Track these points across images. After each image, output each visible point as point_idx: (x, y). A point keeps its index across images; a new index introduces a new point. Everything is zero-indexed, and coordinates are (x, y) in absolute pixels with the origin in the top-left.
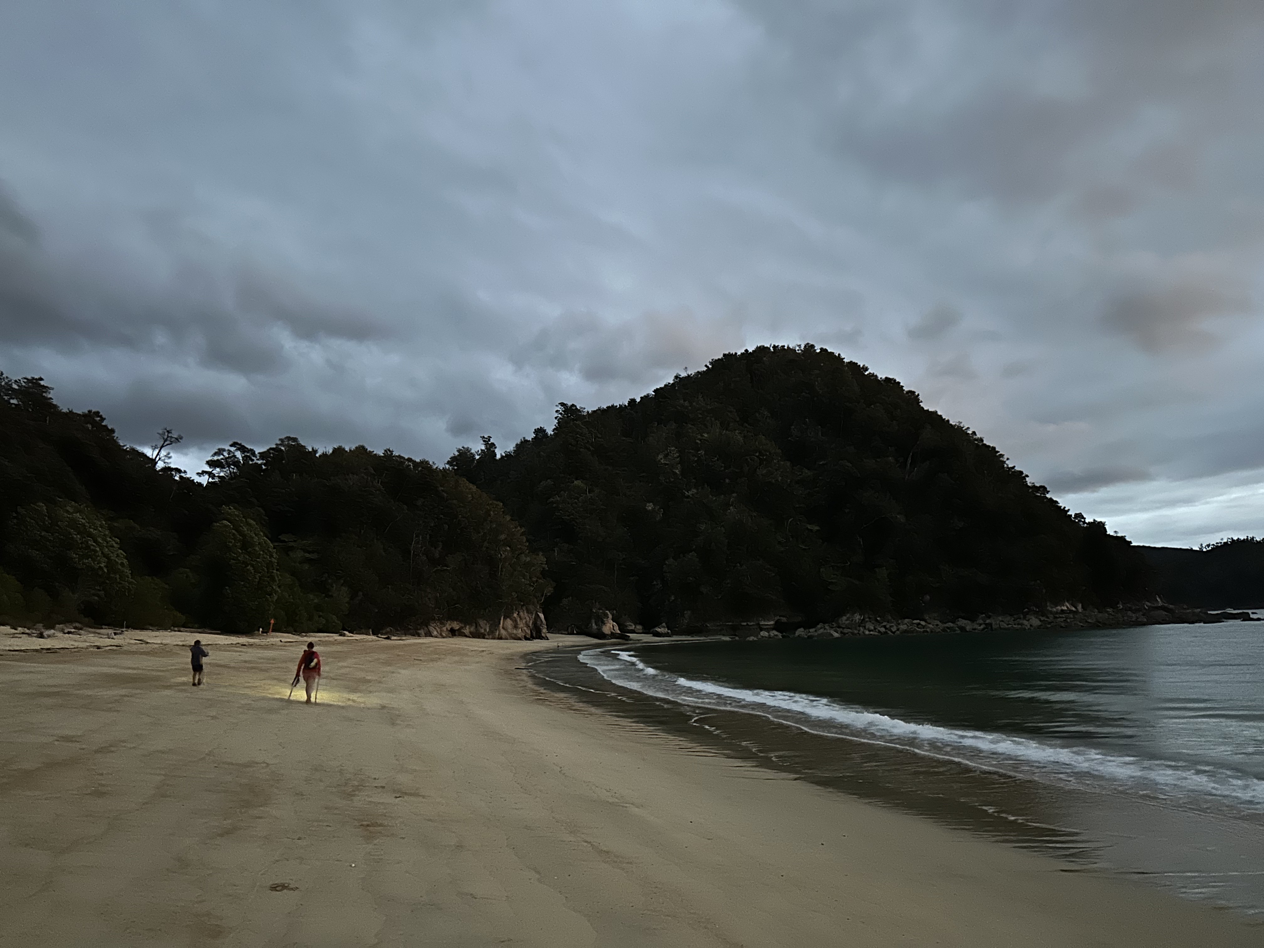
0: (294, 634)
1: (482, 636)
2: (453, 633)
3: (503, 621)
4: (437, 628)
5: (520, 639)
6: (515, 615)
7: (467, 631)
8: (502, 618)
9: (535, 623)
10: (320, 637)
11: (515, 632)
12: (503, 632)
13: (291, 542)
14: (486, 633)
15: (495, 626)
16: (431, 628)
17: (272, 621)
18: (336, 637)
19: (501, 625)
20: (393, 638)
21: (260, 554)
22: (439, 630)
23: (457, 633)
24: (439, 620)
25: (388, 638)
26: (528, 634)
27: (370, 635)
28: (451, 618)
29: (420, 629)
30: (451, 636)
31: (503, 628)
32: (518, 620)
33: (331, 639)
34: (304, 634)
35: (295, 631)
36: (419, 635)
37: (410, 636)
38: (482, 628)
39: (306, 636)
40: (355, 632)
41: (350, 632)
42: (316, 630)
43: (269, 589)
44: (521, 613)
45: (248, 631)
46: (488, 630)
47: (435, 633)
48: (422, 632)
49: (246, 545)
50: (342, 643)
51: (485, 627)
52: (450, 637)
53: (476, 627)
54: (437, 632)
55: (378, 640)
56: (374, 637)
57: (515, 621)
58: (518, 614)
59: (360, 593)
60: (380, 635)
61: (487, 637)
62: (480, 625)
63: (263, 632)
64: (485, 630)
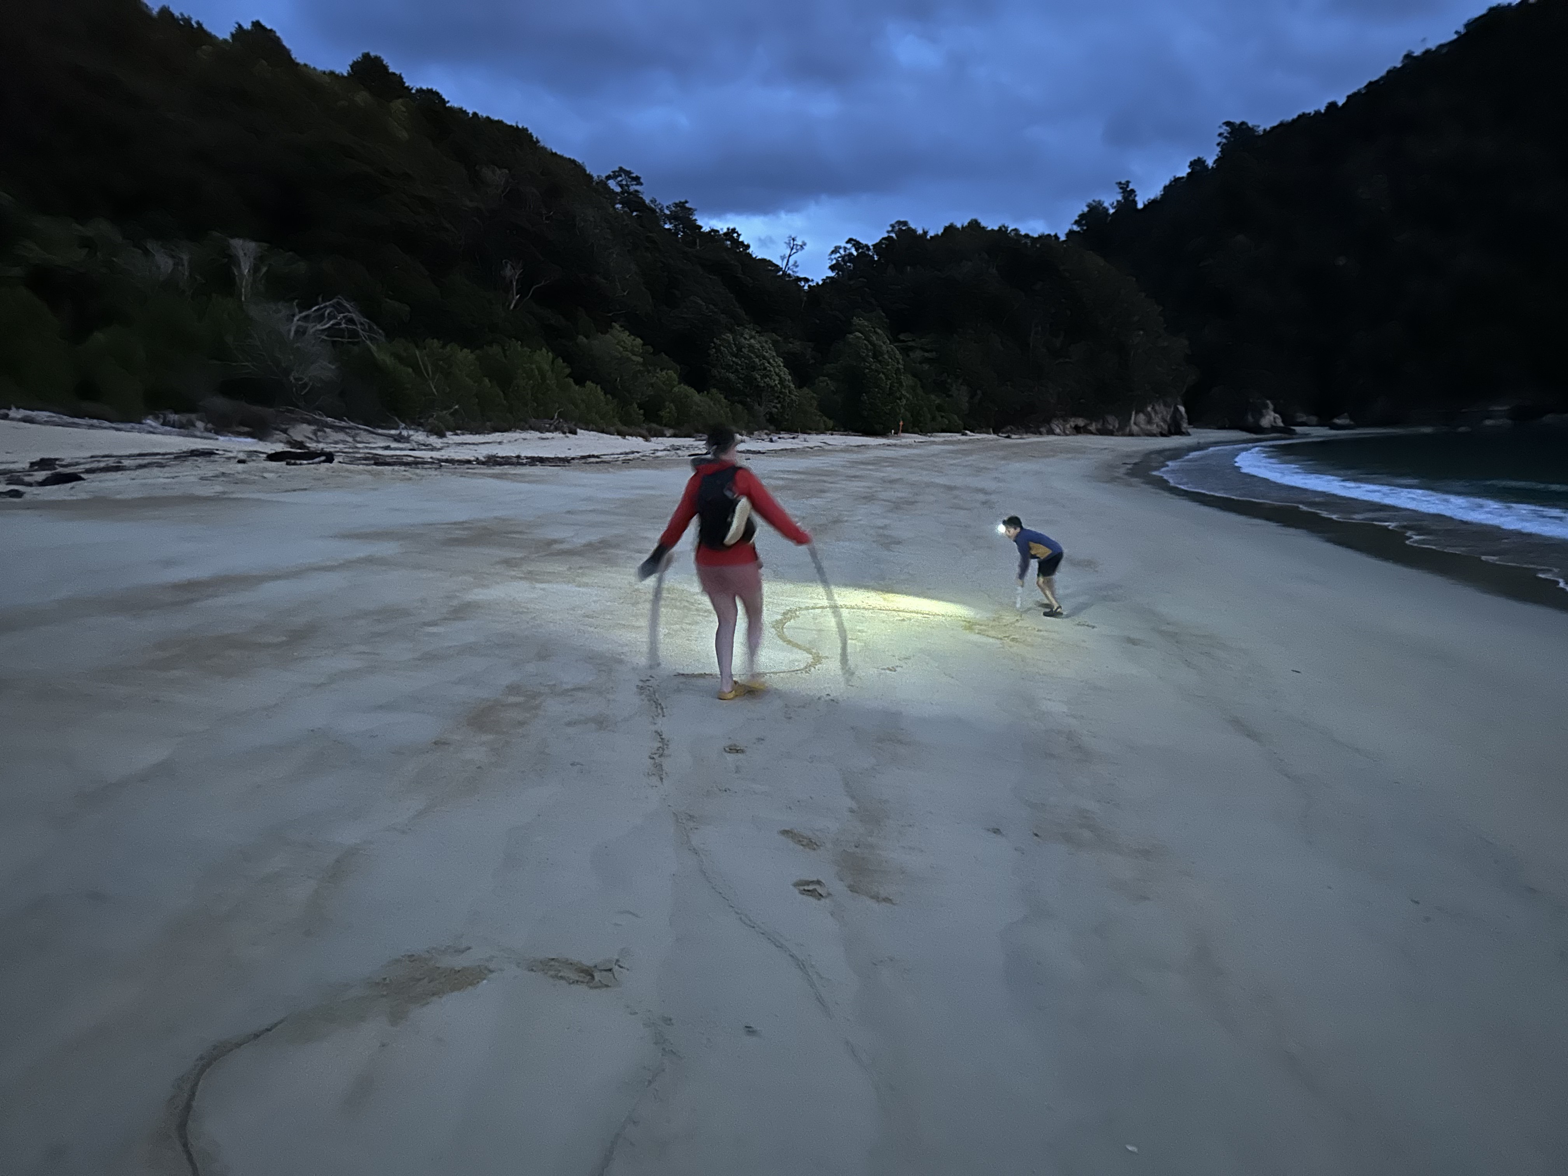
0: (921, 435)
1: (1111, 433)
2: (1078, 430)
3: (1135, 417)
4: (1060, 426)
5: (1154, 435)
6: (1149, 409)
7: (1093, 427)
8: (1134, 413)
9: (1173, 418)
10: (944, 437)
11: (1149, 427)
12: (1135, 429)
13: (910, 341)
14: (1115, 430)
15: (1125, 421)
16: (1054, 426)
17: (901, 423)
18: (958, 436)
19: (1132, 421)
20: (1013, 436)
21: (889, 362)
22: (1062, 428)
23: (1082, 430)
24: (1062, 417)
25: (1008, 437)
26: (1165, 430)
27: (990, 434)
28: (1076, 415)
29: (1041, 427)
30: (1075, 433)
31: (1135, 424)
32: (1153, 415)
33: (955, 439)
34: (929, 434)
35: (921, 432)
36: (1041, 433)
37: (1031, 435)
38: (1110, 424)
39: (931, 436)
40: (976, 431)
41: (971, 431)
42: (940, 430)
43: (898, 395)
44: (1157, 408)
45: (883, 434)
46: (1117, 426)
47: (1058, 431)
48: (1043, 430)
49: (877, 354)
50: (964, 442)
51: (1113, 422)
52: (1074, 435)
53: (1103, 424)
54: (1060, 429)
55: (999, 439)
56: (995, 436)
57: (1148, 415)
58: (1152, 408)
59: (979, 392)
60: (1000, 434)
61: (1116, 433)
62: (1108, 421)
63: (894, 433)
64: (1114, 427)
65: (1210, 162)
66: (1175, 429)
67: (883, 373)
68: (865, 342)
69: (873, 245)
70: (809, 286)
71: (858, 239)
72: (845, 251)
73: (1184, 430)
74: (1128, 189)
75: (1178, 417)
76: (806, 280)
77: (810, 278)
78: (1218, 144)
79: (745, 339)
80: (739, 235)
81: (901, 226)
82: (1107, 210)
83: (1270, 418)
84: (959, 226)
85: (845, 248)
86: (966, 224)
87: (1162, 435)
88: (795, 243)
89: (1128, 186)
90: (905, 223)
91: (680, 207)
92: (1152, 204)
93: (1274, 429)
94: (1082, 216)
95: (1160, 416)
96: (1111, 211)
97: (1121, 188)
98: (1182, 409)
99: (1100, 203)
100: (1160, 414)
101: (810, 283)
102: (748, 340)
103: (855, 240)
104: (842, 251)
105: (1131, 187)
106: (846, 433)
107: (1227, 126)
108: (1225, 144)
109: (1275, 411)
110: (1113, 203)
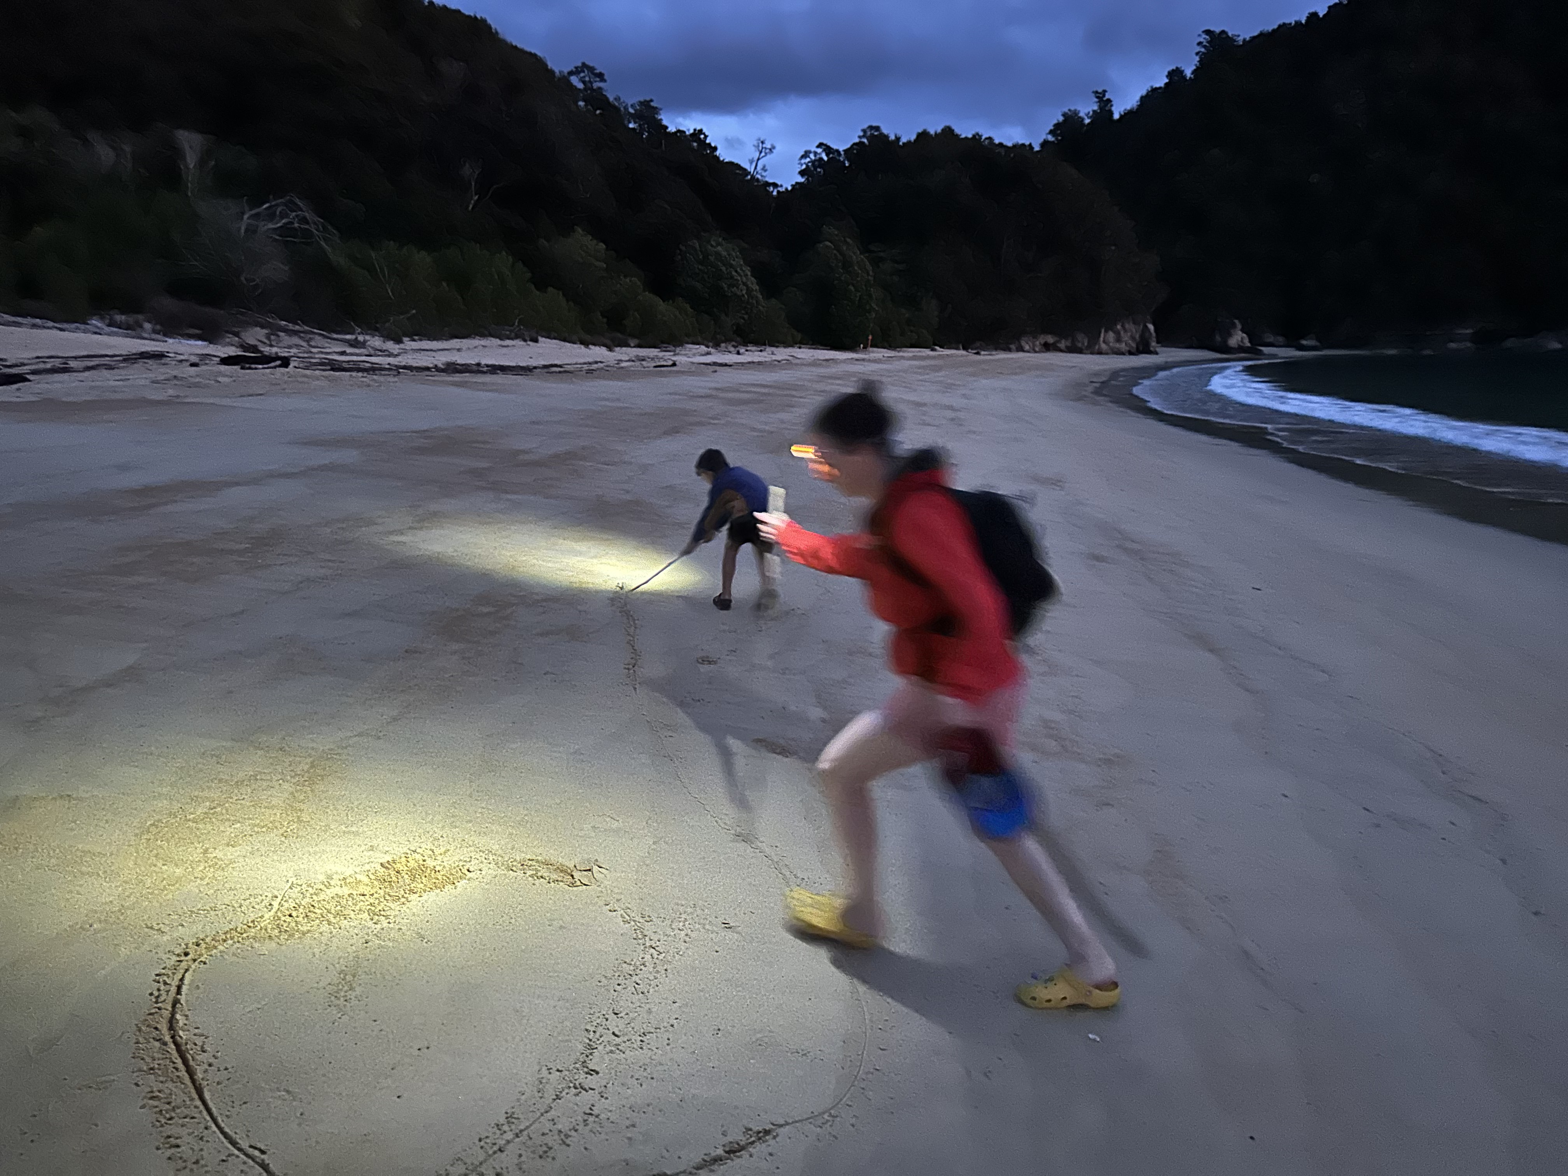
0: (889, 350)
1: (1080, 351)
2: (1047, 347)
3: (1105, 335)
4: (1030, 343)
5: (1123, 354)
6: (1119, 327)
7: (1062, 345)
8: (1103, 331)
9: (1142, 336)
10: (913, 352)
11: (1117, 345)
12: (1104, 347)
13: (880, 251)
14: (1084, 348)
15: (1094, 339)
16: (1023, 343)
17: (870, 337)
18: (927, 352)
19: (1102, 339)
20: (983, 353)
21: (858, 273)
22: (1031, 345)
23: (1051, 347)
24: (1031, 333)
25: (978, 353)
26: (1133, 348)
27: (960, 350)
28: (1045, 331)
29: (1011, 344)
30: (1044, 350)
31: (1104, 342)
32: (1122, 333)
33: (924, 354)
34: (898, 349)
35: (889, 347)
36: (1010, 350)
37: (1000, 351)
38: (1079, 341)
39: (900, 351)
40: (945, 347)
41: (940, 347)
42: (908, 346)
43: (867, 308)
44: (1127, 326)
45: (851, 348)
46: (1086, 344)
47: (1027, 347)
48: (1013, 347)
49: (846, 265)
50: (934, 358)
51: (1082, 340)
52: (1043, 352)
53: (1073, 341)
55: (968, 356)
56: (964, 352)
57: (1117, 333)
58: (1122, 326)
59: (949, 306)
60: (970, 351)
61: (1085, 351)
62: (1077, 339)
63: (863, 348)
64: (1083, 344)
65: (1188, 73)
66: (1143, 348)
67: (853, 285)
68: (835, 252)
69: (844, 151)
70: (778, 192)
71: (828, 144)
72: (815, 156)
73: (1152, 349)
74: (1105, 99)
75: (1147, 334)
76: (775, 185)
77: (779, 183)
78: (1197, 54)
79: (712, 246)
80: (706, 137)
81: (873, 132)
82: (1083, 119)
83: (1238, 338)
84: (932, 132)
85: (815, 153)
86: (939, 131)
87: (1131, 353)
88: (764, 146)
89: (1104, 96)
90: (877, 128)
91: (645, 106)
92: (1128, 115)
93: (1241, 349)
94: (1057, 126)
95: (1129, 334)
96: (1087, 121)
97: (1097, 97)
98: (1151, 327)
99: (1076, 113)
100: (1129, 332)
101: (780, 189)
102: (715, 247)
103: (826, 145)
104: (812, 156)
105: (1107, 96)
106: (814, 347)
107: (1207, 35)
108: (1203, 53)
109: (1243, 331)
110: (1089, 113)
